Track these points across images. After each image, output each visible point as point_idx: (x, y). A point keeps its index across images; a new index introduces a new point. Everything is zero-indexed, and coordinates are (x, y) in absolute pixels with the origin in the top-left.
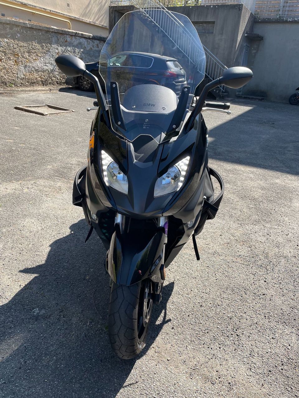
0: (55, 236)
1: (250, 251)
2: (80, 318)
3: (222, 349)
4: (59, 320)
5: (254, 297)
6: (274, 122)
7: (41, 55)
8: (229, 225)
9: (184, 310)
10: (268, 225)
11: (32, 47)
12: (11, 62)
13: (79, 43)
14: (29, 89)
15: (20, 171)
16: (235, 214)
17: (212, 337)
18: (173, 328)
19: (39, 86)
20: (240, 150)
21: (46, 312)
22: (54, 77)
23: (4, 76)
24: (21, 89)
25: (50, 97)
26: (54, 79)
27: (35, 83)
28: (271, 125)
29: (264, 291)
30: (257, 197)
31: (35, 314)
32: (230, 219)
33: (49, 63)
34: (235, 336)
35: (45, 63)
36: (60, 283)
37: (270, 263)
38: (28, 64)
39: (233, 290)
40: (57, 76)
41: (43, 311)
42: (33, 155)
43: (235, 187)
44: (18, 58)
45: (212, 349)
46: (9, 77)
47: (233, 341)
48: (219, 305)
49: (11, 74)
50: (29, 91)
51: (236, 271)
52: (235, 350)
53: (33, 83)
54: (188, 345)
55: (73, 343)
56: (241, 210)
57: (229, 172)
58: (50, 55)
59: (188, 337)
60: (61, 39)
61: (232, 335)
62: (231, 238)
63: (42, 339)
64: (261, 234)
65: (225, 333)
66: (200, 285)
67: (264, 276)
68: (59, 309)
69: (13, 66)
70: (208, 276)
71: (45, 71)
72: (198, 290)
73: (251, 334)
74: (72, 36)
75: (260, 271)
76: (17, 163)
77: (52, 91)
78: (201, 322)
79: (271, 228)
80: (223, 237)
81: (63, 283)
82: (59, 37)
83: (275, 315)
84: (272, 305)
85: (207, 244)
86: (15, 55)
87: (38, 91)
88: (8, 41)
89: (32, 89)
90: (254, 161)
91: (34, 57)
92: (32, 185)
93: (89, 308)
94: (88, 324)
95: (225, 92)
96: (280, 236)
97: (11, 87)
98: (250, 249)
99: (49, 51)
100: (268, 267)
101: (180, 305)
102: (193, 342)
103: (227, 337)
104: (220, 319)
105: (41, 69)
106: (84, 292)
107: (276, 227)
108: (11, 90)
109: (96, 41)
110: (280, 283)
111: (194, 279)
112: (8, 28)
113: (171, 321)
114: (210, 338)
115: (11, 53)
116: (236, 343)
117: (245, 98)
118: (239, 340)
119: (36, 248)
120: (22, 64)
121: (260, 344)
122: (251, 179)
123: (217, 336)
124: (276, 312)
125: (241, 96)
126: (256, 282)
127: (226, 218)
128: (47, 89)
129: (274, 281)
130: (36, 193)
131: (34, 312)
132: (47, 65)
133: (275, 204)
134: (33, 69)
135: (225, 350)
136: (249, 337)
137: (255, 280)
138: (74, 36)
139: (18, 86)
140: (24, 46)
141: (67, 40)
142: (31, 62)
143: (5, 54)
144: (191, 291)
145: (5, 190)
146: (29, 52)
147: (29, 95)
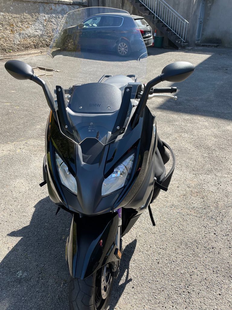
0: (40, 196)
1: (203, 202)
2: (55, 279)
3: (174, 307)
4: (38, 282)
5: (205, 251)
6: (227, 67)
7: (32, 23)
8: (185, 176)
9: (143, 268)
10: (219, 174)
11: (23, 17)
12: (8, 32)
13: (62, 9)
14: (24, 53)
15: (14, 133)
16: (191, 164)
17: (166, 295)
18: (133, 287)
19: (33, 50)
20: (198, 98)
21: (27, 274)
22: (44, 40)
23: (3, 44)
24: (18, 54)
25: (41, 59)
26: (44, 42)
27: (29, 47)
28: (225, 71)
29: (214, 244)
30: (210, 145)
31: (19, 277)
32: (186, 170)
33: (39, 29)
34: (187, 293)
35: (36, 30)
36: (41, 244)
37: (219, 214)
38: (22, 32)
39: (186, 245)
40: (46, 39)
41: (25, 274)
42: (26, 116)
43: (192, 137)
44: (13, 28)
45: (166, 308)
46: (7, 44)
47: (185, 298)
48: (173, 261)
49: (9, 42)
50: (25, 55)
51: (190, 225)
52: (186, 308)
53: (27, 48)
54: (145, 305)
55: (48, 306)
56: (196, 160)
57: (187, 122)
58: (39, 22)
59: (146, 296)
60: (47, 8)
61: (184, 292)
62: (186, 189)
63: (23, 303)
64: (213, 183)
65: (178, 291)
66: (158, 241)
67: (214, 228)
68: (39, 271)
69: (10, 34)
70: (166, 231)
71: (36, 36)
72: (156, 246)
73: (200, 290)
74: (55, 4)
75: (211, 223)
76: (12, 125)
77: (42, 54)
78: (158, 280)
79: (221, 177)
80: (180, 188)
81: (43, 244)
82: (45, 6)
83: (223, 270)
84: (220, 258)
85: (166, 197)
86: (11, 25)
87: (31, 54)
88: (3, 14)
89: (27, 53)
90: (209, 109)
91: (26, 25)
92: (24, 145)
93: (63, 269)
94: (62, 286)
95: (185, 43)
96: (229, 185)
97: (10, 52)
98: (202, 200)
99: (37, 19)
100: (218, 218)
101: (140, 263)
102: (150, 301)
103: (180, 294)
104: (174, 275)
105: (32, 35)
106: (60, 252)
107: (226, 176)
108: (9, 56)
109: (76, 6)
110: (228, 235)
111: (154, 234)
112: (2, 3)
113: (132, 281)
114: (165, 296)
115: (7, 24)
116: (188, 300)
117: (203, 46)
118: (190, 297)
119: (23, 208)
120: (17, 32)
121: (208, 300)
122: (206, 127)
123: (171, 293)
124: (223, 266)
125: (199, 44)
126: (207, 235)
127: (184, 168)
128: (39, 51)
129: (223, 233)
130: (27, 153)
131: (18, 275)
132: (37, 31)
133: (226, 152)
134: (26, 36)
135: (177, 308)
136: (199, 294)
137: (206, 233)
138: (58, 3)
139: (15, 51)
140: (17, 17)
141: (52, 8)
142: (24, 30)
143: (2, 26)
144: (151, 247)
145: (2, 151)
146: (21, 22)
147: (24, 58)
